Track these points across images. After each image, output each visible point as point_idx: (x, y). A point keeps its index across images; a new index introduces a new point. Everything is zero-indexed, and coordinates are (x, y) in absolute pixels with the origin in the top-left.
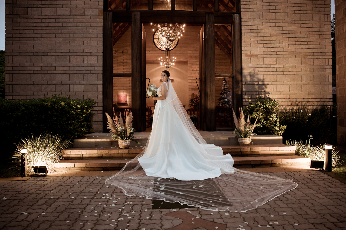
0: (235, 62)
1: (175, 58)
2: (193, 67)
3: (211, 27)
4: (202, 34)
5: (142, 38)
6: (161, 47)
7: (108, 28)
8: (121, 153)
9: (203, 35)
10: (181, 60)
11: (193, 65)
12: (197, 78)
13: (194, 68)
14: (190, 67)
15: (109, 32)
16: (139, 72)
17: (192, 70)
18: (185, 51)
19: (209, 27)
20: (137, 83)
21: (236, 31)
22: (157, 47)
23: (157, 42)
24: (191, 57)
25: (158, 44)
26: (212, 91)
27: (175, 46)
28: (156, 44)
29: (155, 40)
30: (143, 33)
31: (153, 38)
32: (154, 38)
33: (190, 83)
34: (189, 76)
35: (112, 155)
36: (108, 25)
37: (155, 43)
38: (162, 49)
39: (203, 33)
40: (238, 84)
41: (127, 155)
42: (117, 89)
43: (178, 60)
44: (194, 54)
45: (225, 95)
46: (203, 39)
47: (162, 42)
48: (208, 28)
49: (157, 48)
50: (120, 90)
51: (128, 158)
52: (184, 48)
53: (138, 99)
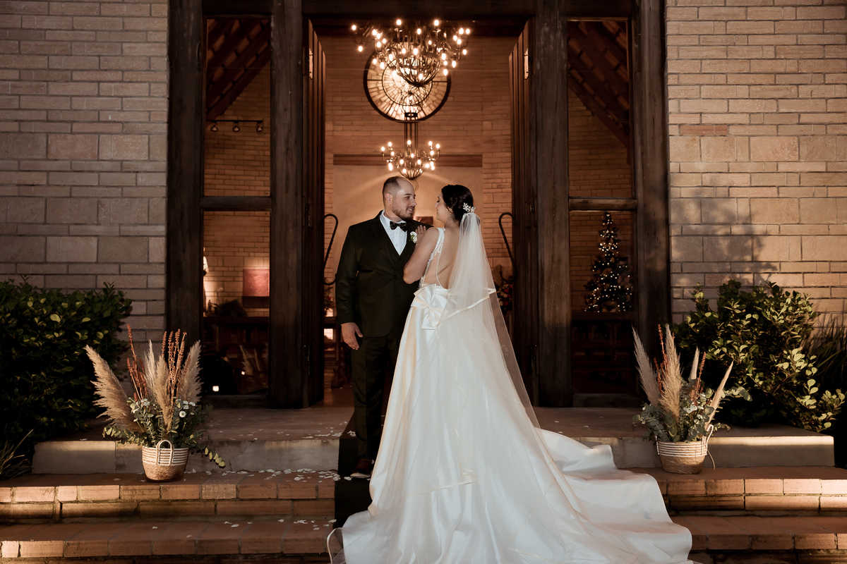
0: (642, 153)
1: (438, 146)
2: (501, 175)
3: (556, 31)
4: (524, 56)
5: (308, 72)
6: (392, 109)
7: (185, 35)
8: (208, 497)
9: (526, 58)
10: (459, 151)
11: (500, 171)
12: (504, 214)
13: (504, 180)
14: (490, 176)
15: (190, 50)
16: (296, 195)
17: (495, 186)
18: (472, 120)
19: (547, 29)
20: (291, 231)
21: (646, 41)
22: (376, 108)
23: (378, 91)
24: (492, 141)
25: (380, 101)
26: (559, 261)
27: (437, 105)
28: (374, 100)
29: (371, 85)
30: (311, 53)
31: (365, 80)
32: (369, 77)
33: (490, 231)
34: (485, 206)
35: (175, 506)
36: (186, 26)
37: (372, 95)
38: (394, 116)
39: (527, 53)
40: (655, 233)
41: (232, 505)
42: (241, 250)
43: (445, 152)
44: (503, 133)
45: (609, 269)
46: (526, 75)
47: (396, 92)
48: (545, 34)
49: (377, 113)
50: (252, 254)
51: (236, 516)
52: (470, 112)
53: (291, 288)
